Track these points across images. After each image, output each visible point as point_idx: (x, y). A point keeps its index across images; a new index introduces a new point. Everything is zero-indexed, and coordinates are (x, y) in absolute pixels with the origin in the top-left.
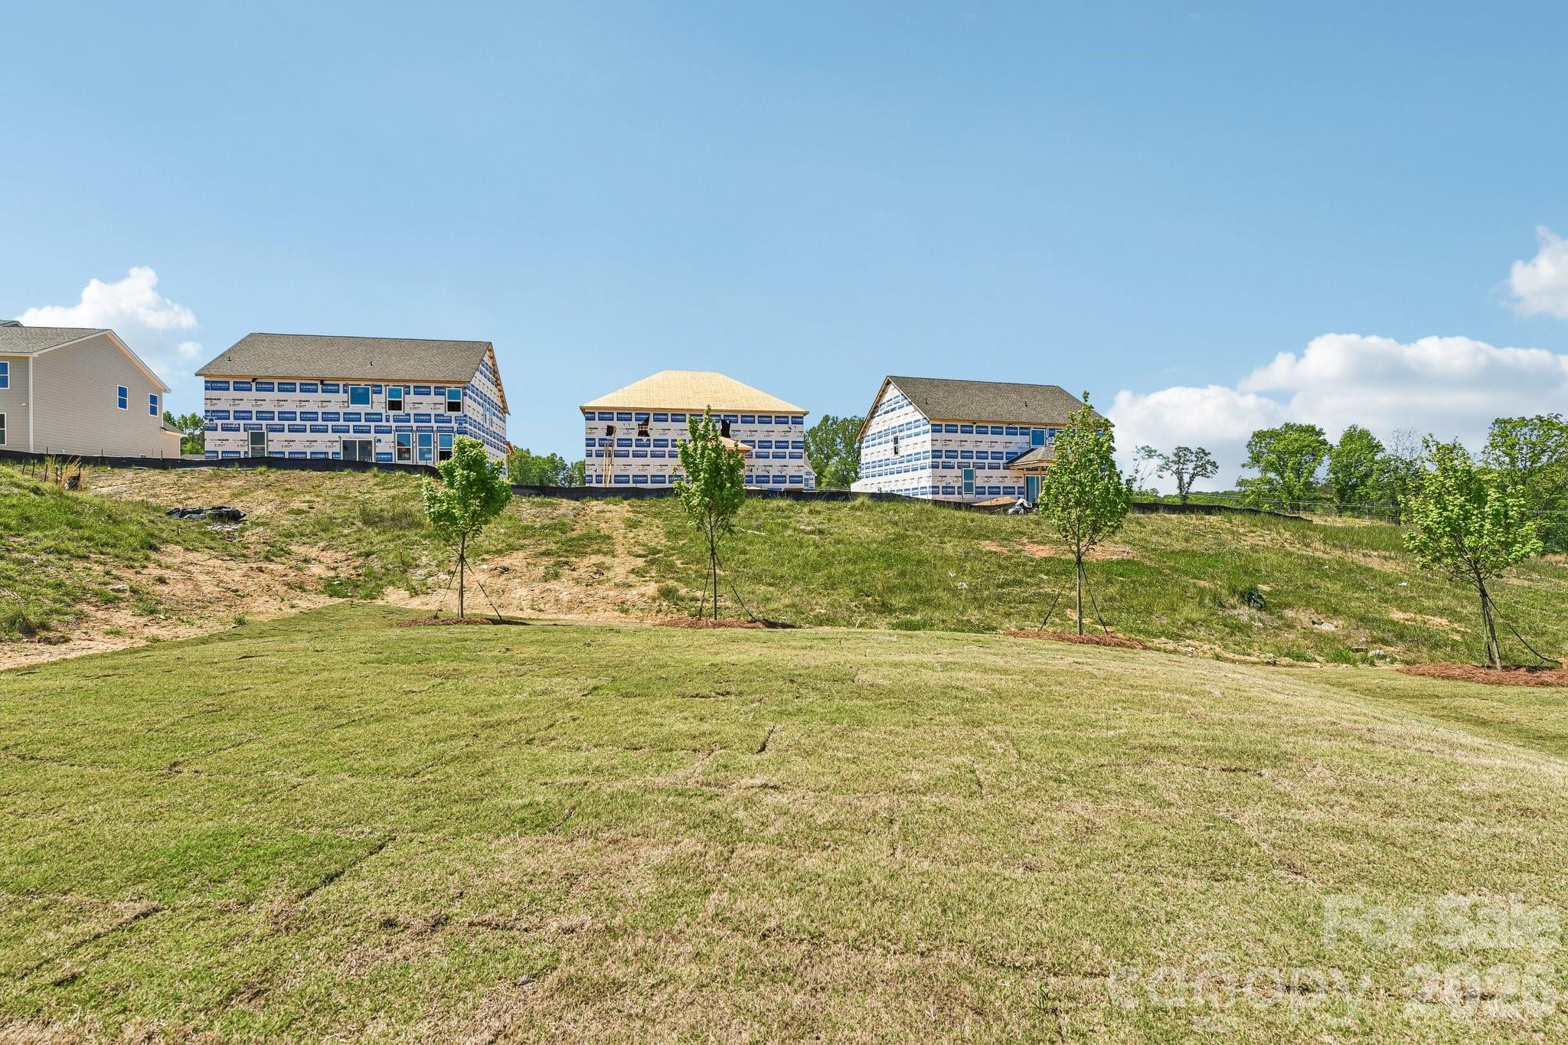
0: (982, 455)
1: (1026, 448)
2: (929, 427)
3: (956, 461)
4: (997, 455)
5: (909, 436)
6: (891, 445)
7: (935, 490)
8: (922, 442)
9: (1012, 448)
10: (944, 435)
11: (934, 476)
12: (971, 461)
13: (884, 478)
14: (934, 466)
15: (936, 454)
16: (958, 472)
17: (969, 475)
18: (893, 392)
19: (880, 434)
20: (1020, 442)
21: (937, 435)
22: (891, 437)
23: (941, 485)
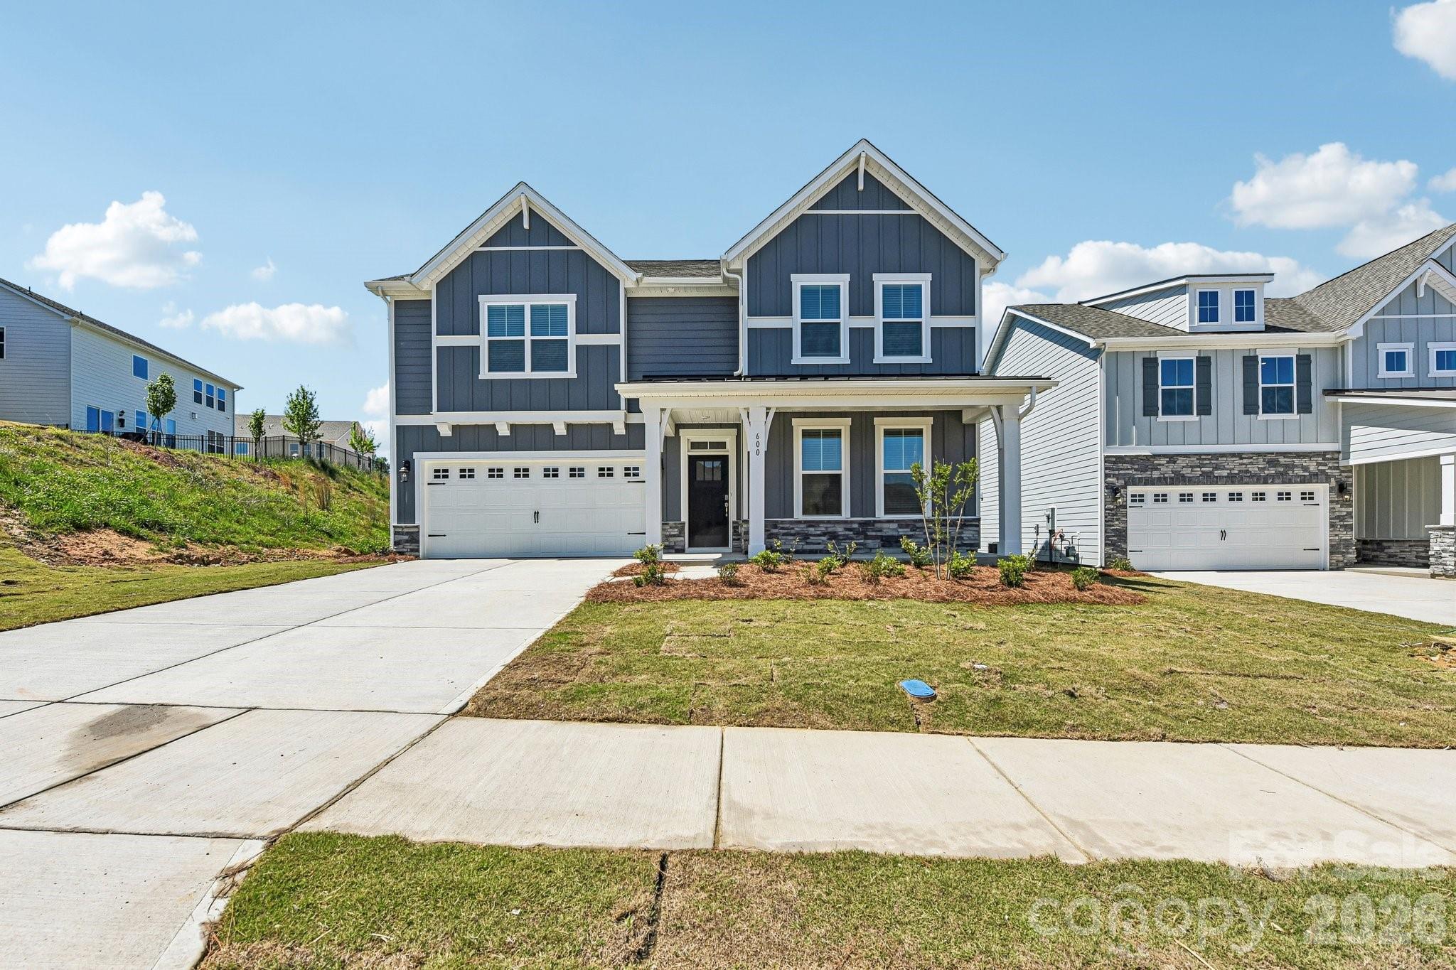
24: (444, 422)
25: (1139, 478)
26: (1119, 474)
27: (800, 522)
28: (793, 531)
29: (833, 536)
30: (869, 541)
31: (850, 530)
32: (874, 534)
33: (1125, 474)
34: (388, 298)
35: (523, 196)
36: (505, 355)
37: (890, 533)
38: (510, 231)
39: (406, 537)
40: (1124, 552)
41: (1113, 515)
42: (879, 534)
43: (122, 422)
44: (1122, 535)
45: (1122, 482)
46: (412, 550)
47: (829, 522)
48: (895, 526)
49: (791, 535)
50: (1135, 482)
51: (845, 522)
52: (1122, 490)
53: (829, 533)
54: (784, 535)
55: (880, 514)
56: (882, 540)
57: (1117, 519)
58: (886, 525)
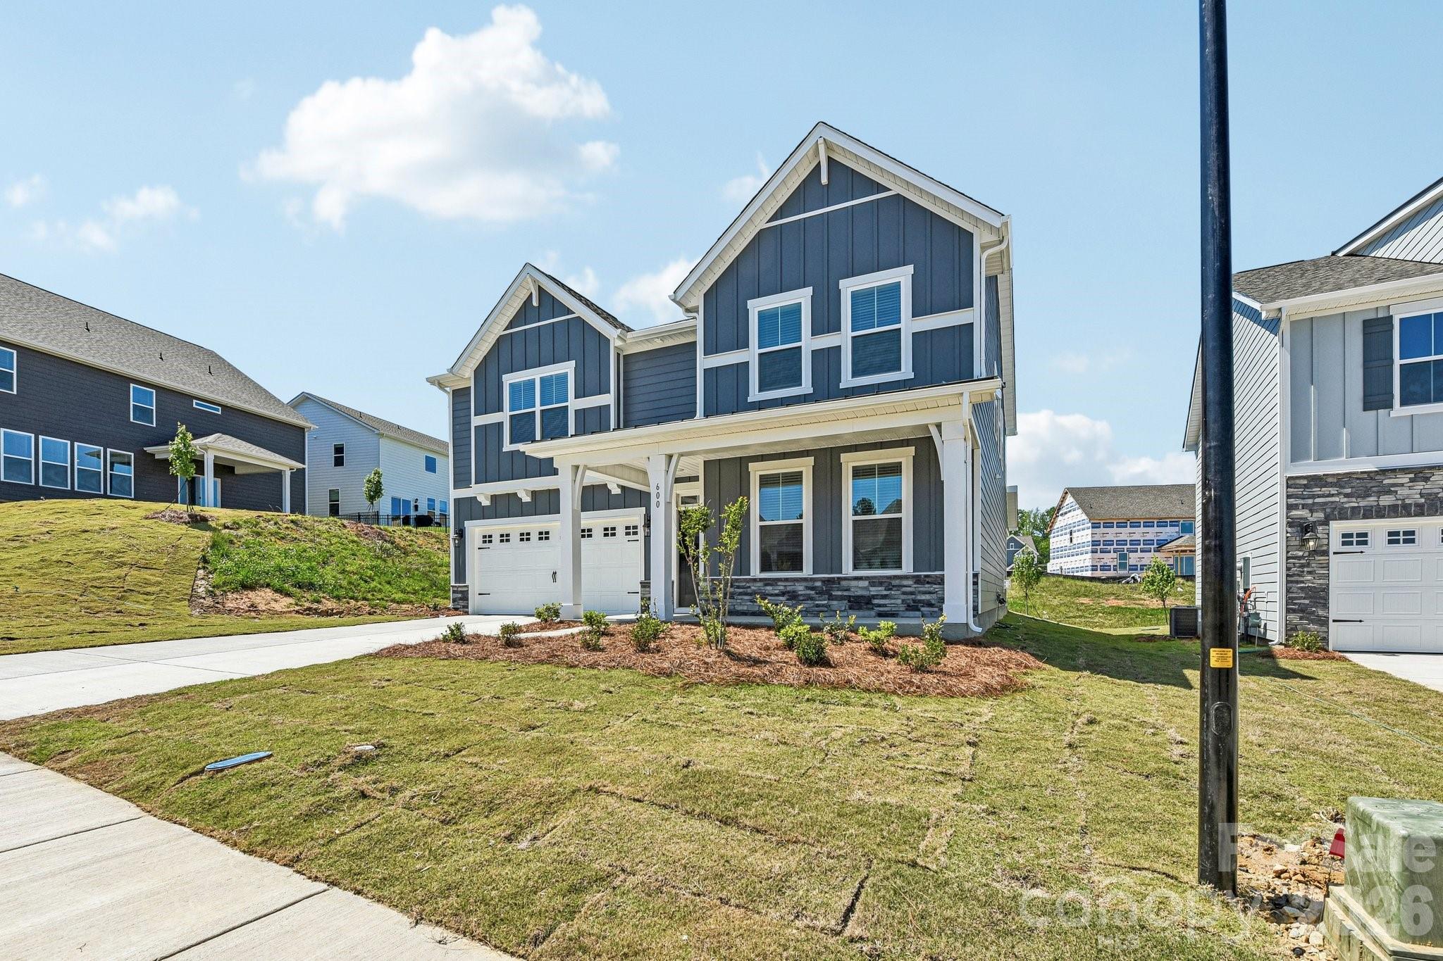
0: (1137, 542)
1: (1176, 536)
2: (1090, 525)
3: (1112, 547)
4: (1147, 542)
5: (1079, 531)
6: (1068, 536)
7: (1094, 568)
8: (1085, 536)
9: (1162, 537)
10: (1102, 530)
11: (1093, 559)
12: (1125, 547)
13: (1064, 560)
14: (1094, 552)
15: (1095, 543)
16: (1115, 555)
17: (1123, 557)
18: (1070, 499)
19: (1062, 528)
20: (1169, 532)
21: (1096, 530)
22: (1068, 531)
23: (1099, 565)
24: (483, 492)
25: (1353, 508)
26: (1314, 504)
27: (755, 580)
28: (749, 590)
29: (793, 597)
30: (835, 602)
31: (812, 588)
32: (839, 593)
33: (1325, 503)
34: (448, 389)
35: (528, 276)
36: (522, 428)
37: (860, 593)
38: (525, 313)
39: (460, 595)
40: (1324, 622)
41: (1302, 566)
42: (846, 593)
43: (416, 507)
44: (1320, 596)
45: (1320, 515)
46: (464, 607)
47: (786, 580)
48: (866, 583)
49: (746, 594)
50: (1343, 515)
51: (805, 580)
52: (1320, 528)
53: (789, 592)
54: (740, 594)
55: (848, 569)
56: (849, 601)
57: (1310, 573)
58: (854, 583)
